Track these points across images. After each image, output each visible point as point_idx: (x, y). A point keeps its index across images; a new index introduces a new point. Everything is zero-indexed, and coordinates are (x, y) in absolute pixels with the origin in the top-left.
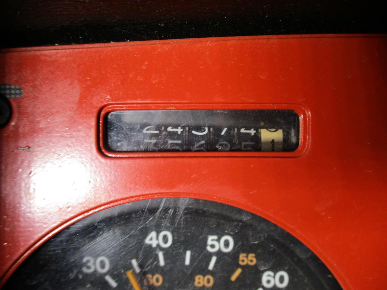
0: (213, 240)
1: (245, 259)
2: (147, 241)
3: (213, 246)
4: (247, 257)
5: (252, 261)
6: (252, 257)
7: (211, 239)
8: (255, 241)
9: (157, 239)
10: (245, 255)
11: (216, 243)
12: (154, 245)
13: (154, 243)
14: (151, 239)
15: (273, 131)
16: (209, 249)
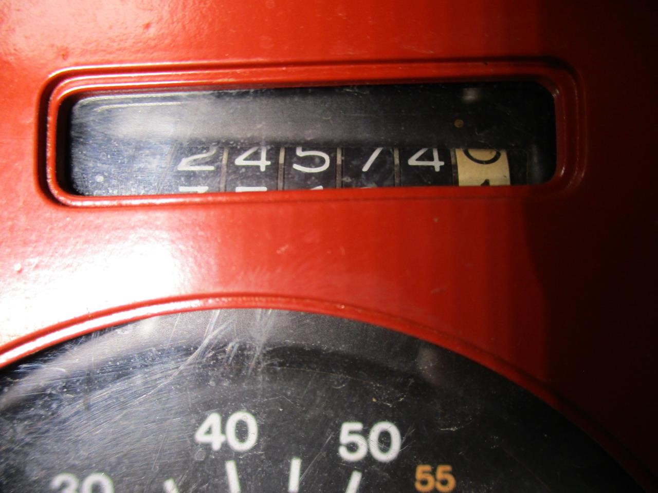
0: (352, 432)
1: (430, 479)
2: (201, 436)
3: (352, 448)
4: (433, 473)
5: (444, 482)
6: (444, 472)
7: (348, 431)
8: (450, 426)
9: (223, 431)
10: (428, 468)
11: (358, 439)
12: (216, 446)
13: (216, 441)
14: (209, 432)
15: (488, 162)
16: (343, 453)
